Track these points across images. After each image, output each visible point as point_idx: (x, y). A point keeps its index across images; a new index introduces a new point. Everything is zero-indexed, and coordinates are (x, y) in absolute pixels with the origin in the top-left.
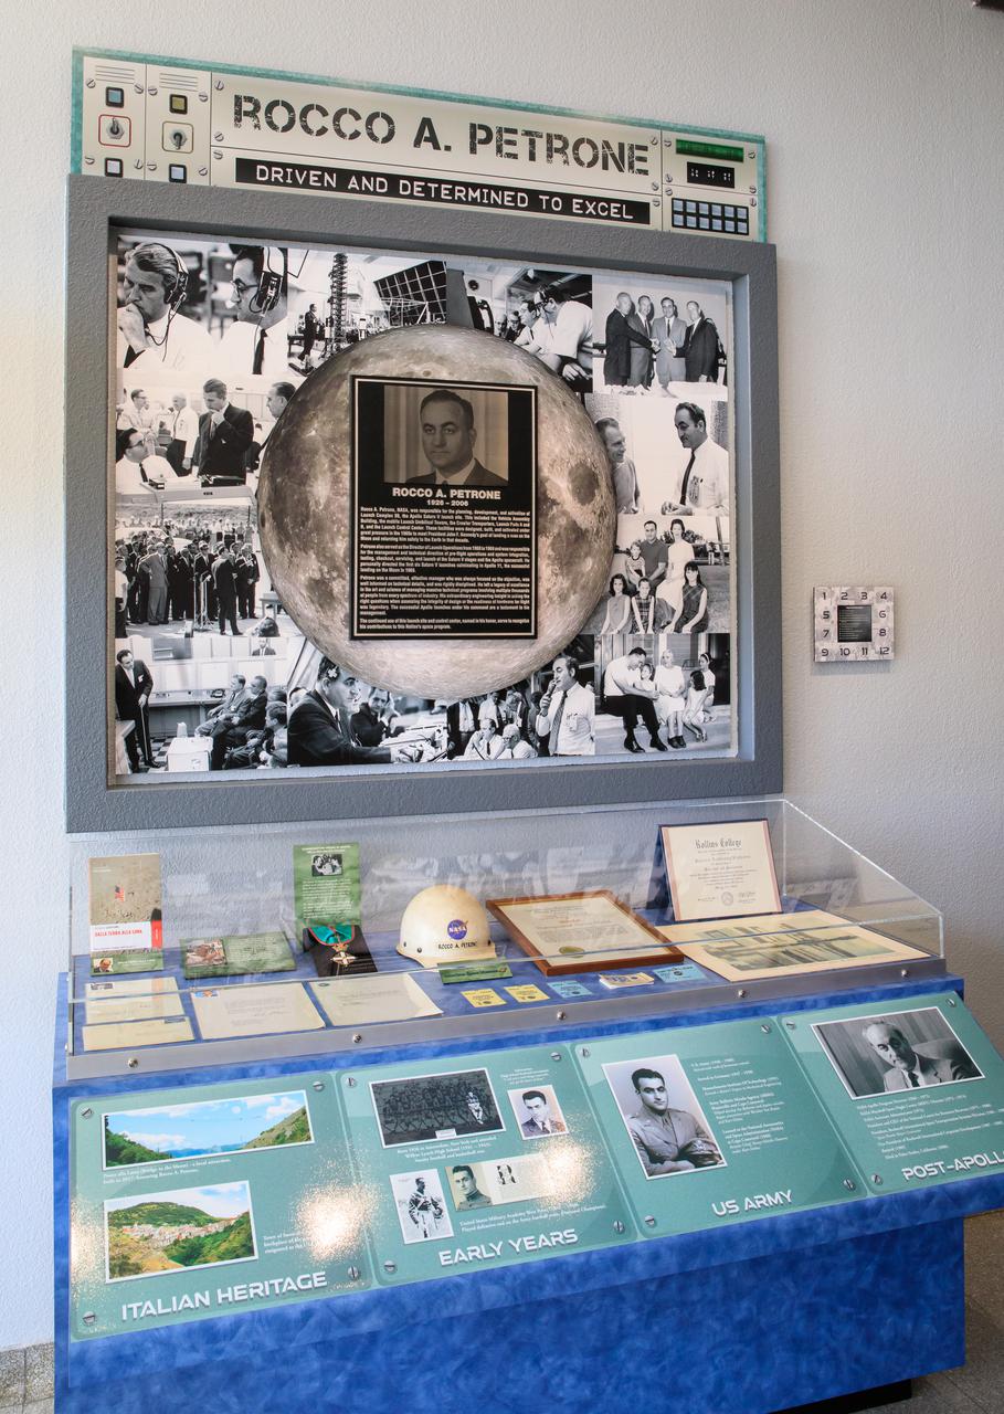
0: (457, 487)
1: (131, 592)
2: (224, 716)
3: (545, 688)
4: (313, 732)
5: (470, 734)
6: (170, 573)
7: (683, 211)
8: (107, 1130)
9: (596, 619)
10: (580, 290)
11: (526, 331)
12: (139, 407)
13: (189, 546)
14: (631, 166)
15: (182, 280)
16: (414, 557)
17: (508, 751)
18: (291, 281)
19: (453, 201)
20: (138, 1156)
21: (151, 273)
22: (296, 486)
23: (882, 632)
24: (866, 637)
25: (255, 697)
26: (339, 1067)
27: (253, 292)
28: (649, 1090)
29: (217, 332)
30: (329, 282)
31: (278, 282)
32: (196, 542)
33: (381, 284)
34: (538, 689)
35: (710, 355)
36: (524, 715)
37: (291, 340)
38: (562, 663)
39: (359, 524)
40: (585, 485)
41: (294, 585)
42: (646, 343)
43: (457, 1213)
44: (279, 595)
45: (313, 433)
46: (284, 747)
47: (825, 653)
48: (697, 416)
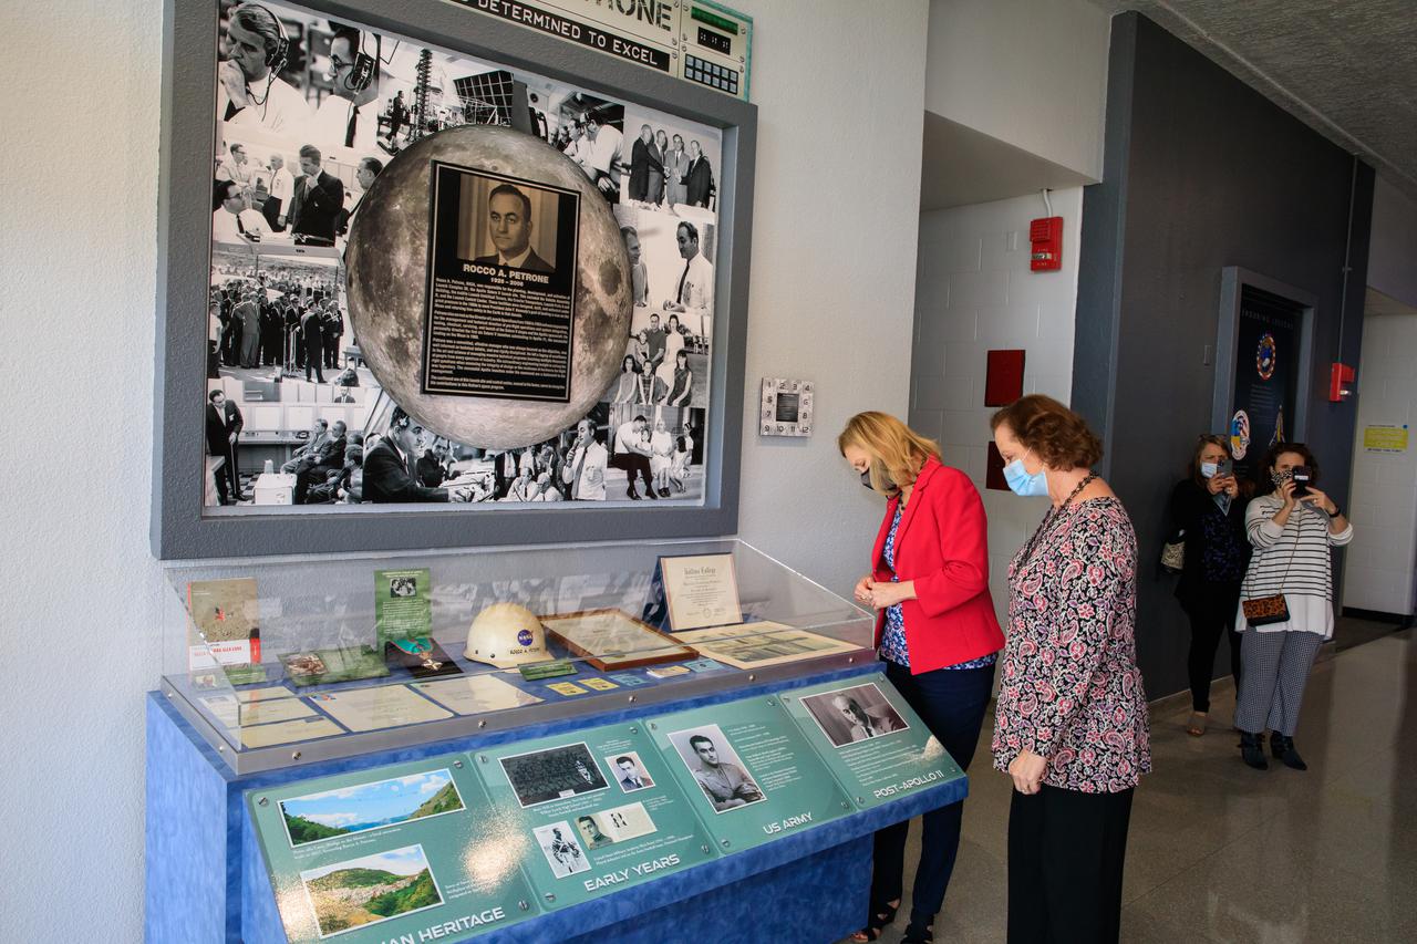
0: (515, 270)
1: (225, 336)
2: (307, 455)
3: (571, 443)
4: (386, 472)
5: (512, 479)
6: (262, 321)
7: (693, 66)
8: (285, 815)
9: (611, 390)
10: (614, 117)
11: (572, 144)
12: (238, 161)
13: (281, 298)
14: (658, 22)
15: (284, 46)
16: (478, 325)
17: (541, 495)
18: (383, 65)
19: (521, 21)
20: (320, 833)
21: (253, 33)
22: (380, 253)
23: (805, 416)
24: (794, 419)
25: (336, 440)
26: (472, 748)
27: (348, 70)
28: (704, 751)
29: (314, 101)
30: (416, 73)
31: (372, 64)
32: (287, 295)
33: (459, 83)
34: (566, 444)
35: (704, 187)
36: (554, 465)
37: (381, 120)
38: (584, 424)
39: (435, 292)
40: (612, 279)
41: (376, 342)
42: (660, 170)
43: (590, 852)
44: (362, 349)
45: (398, 207)
46: (359, 485)
47: (768, 429)
48: (693, 233)
